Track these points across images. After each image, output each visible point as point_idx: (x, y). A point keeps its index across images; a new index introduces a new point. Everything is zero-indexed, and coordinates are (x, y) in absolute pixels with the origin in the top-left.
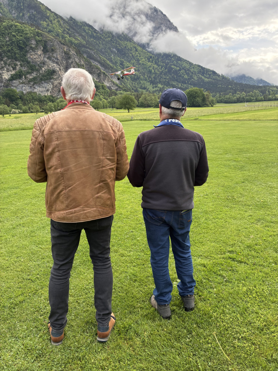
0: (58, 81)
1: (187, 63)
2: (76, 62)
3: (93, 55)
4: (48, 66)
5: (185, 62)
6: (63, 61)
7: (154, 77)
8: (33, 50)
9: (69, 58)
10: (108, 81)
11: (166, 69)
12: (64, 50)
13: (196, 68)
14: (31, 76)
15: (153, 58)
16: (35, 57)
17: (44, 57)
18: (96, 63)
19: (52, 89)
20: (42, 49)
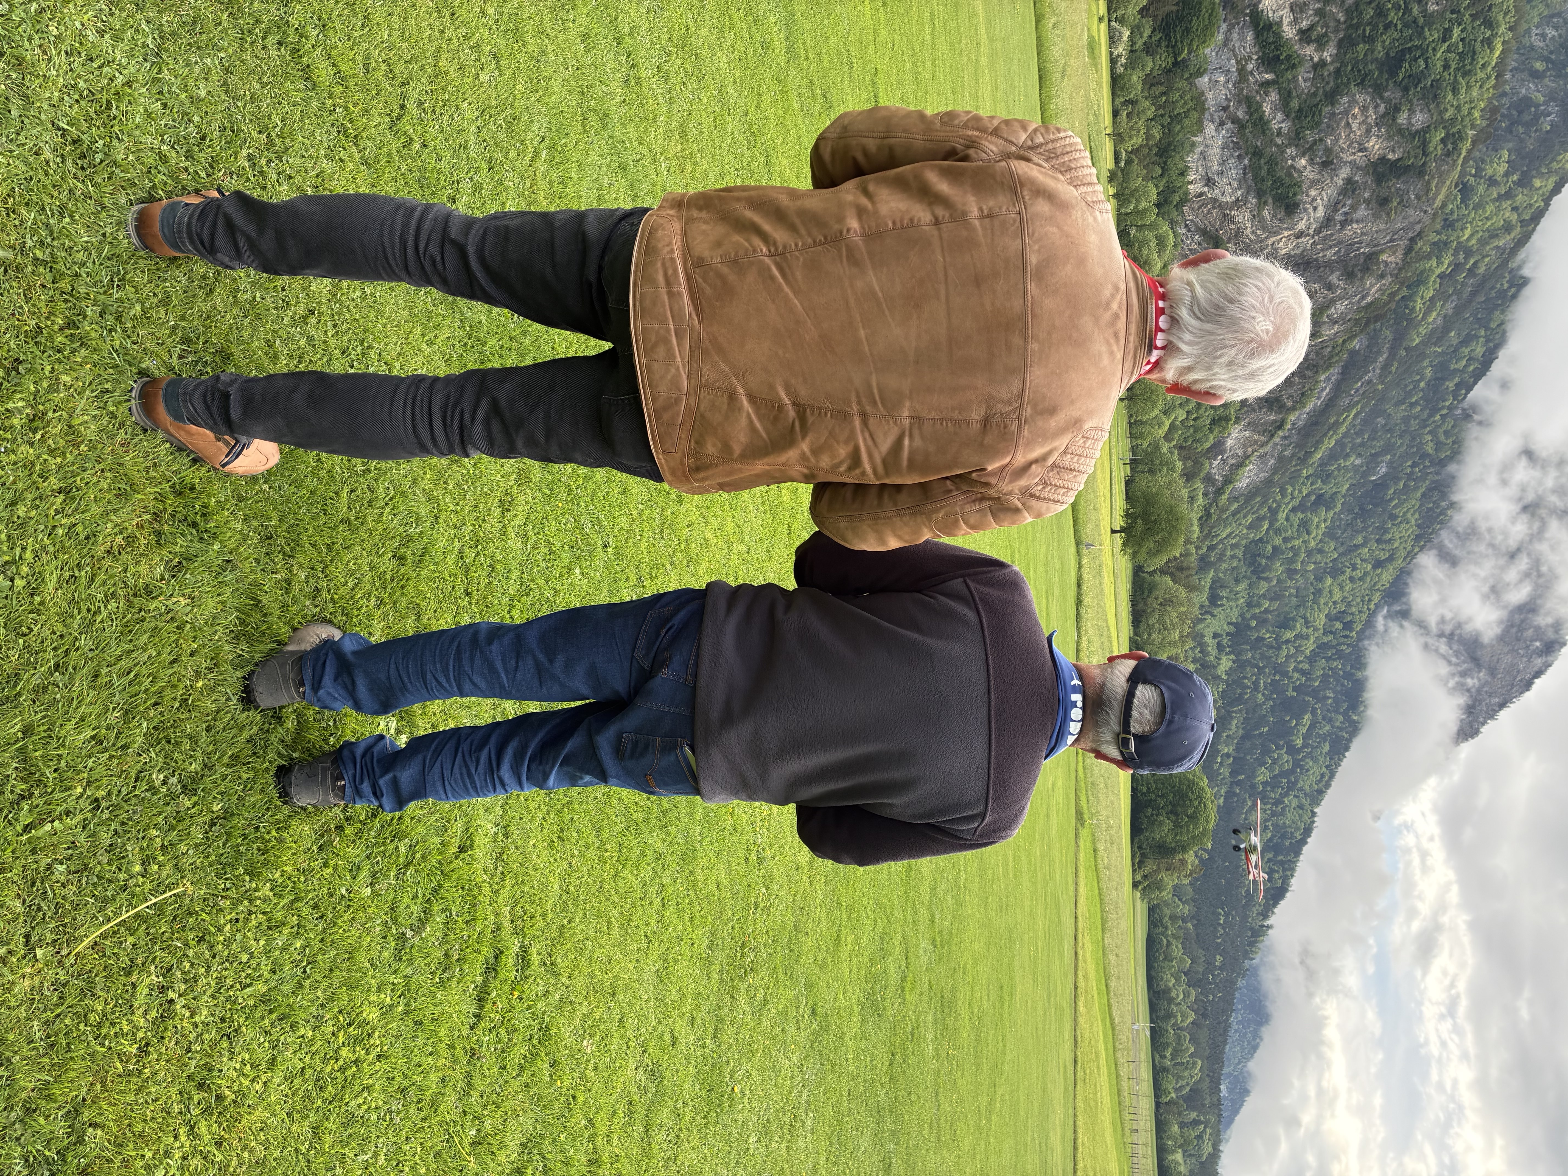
0: (1249, 225)
1: (1320, 781)
2: (1332, 302)
3: (1360, 378)
4: (1313, 183)
5: (1324, 769)
6: (1335, 245)
7: (1264, 639)
8: (1383, 116)
9: (1349, 275)
10: (1246, 443)
11: (1294, 689)
12: (1382, 251)
13: (1300, 816)
14: (1275, 109)
15: (1346, 637)
16: (1355, 126)
17: (1353, 163)
18: (1328, 390)
19: (1215, 200)
20: (1390, 156)
